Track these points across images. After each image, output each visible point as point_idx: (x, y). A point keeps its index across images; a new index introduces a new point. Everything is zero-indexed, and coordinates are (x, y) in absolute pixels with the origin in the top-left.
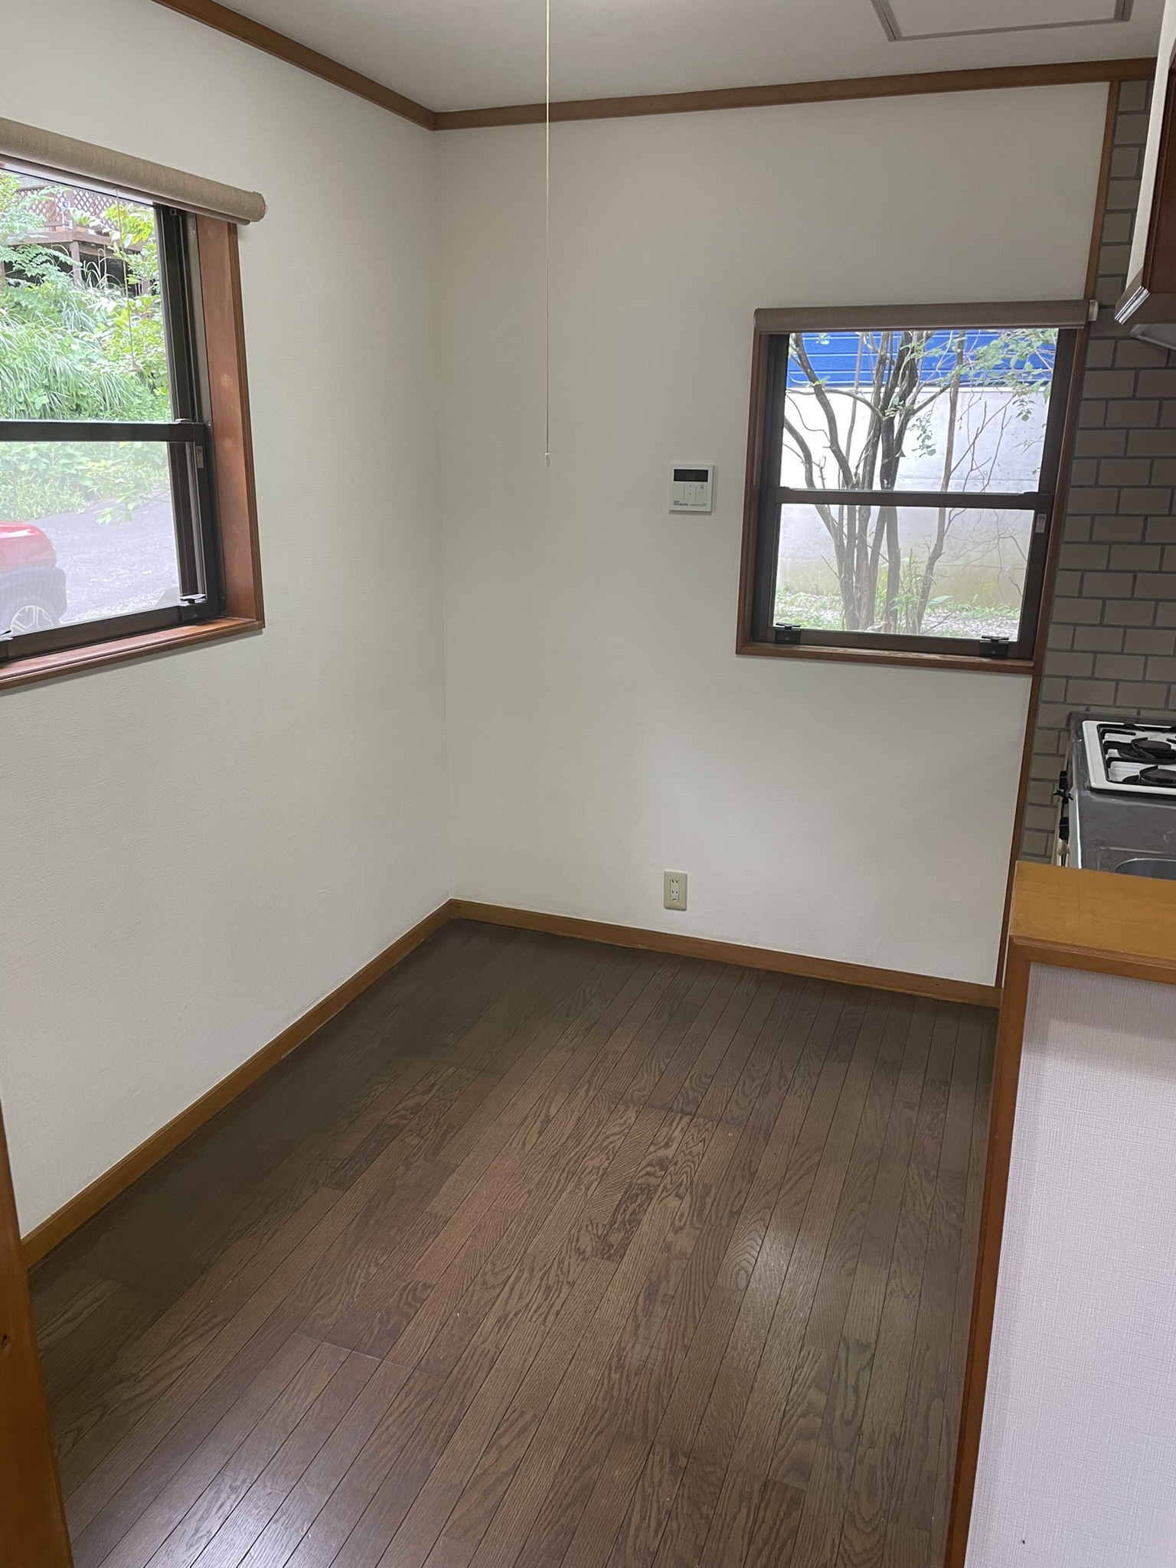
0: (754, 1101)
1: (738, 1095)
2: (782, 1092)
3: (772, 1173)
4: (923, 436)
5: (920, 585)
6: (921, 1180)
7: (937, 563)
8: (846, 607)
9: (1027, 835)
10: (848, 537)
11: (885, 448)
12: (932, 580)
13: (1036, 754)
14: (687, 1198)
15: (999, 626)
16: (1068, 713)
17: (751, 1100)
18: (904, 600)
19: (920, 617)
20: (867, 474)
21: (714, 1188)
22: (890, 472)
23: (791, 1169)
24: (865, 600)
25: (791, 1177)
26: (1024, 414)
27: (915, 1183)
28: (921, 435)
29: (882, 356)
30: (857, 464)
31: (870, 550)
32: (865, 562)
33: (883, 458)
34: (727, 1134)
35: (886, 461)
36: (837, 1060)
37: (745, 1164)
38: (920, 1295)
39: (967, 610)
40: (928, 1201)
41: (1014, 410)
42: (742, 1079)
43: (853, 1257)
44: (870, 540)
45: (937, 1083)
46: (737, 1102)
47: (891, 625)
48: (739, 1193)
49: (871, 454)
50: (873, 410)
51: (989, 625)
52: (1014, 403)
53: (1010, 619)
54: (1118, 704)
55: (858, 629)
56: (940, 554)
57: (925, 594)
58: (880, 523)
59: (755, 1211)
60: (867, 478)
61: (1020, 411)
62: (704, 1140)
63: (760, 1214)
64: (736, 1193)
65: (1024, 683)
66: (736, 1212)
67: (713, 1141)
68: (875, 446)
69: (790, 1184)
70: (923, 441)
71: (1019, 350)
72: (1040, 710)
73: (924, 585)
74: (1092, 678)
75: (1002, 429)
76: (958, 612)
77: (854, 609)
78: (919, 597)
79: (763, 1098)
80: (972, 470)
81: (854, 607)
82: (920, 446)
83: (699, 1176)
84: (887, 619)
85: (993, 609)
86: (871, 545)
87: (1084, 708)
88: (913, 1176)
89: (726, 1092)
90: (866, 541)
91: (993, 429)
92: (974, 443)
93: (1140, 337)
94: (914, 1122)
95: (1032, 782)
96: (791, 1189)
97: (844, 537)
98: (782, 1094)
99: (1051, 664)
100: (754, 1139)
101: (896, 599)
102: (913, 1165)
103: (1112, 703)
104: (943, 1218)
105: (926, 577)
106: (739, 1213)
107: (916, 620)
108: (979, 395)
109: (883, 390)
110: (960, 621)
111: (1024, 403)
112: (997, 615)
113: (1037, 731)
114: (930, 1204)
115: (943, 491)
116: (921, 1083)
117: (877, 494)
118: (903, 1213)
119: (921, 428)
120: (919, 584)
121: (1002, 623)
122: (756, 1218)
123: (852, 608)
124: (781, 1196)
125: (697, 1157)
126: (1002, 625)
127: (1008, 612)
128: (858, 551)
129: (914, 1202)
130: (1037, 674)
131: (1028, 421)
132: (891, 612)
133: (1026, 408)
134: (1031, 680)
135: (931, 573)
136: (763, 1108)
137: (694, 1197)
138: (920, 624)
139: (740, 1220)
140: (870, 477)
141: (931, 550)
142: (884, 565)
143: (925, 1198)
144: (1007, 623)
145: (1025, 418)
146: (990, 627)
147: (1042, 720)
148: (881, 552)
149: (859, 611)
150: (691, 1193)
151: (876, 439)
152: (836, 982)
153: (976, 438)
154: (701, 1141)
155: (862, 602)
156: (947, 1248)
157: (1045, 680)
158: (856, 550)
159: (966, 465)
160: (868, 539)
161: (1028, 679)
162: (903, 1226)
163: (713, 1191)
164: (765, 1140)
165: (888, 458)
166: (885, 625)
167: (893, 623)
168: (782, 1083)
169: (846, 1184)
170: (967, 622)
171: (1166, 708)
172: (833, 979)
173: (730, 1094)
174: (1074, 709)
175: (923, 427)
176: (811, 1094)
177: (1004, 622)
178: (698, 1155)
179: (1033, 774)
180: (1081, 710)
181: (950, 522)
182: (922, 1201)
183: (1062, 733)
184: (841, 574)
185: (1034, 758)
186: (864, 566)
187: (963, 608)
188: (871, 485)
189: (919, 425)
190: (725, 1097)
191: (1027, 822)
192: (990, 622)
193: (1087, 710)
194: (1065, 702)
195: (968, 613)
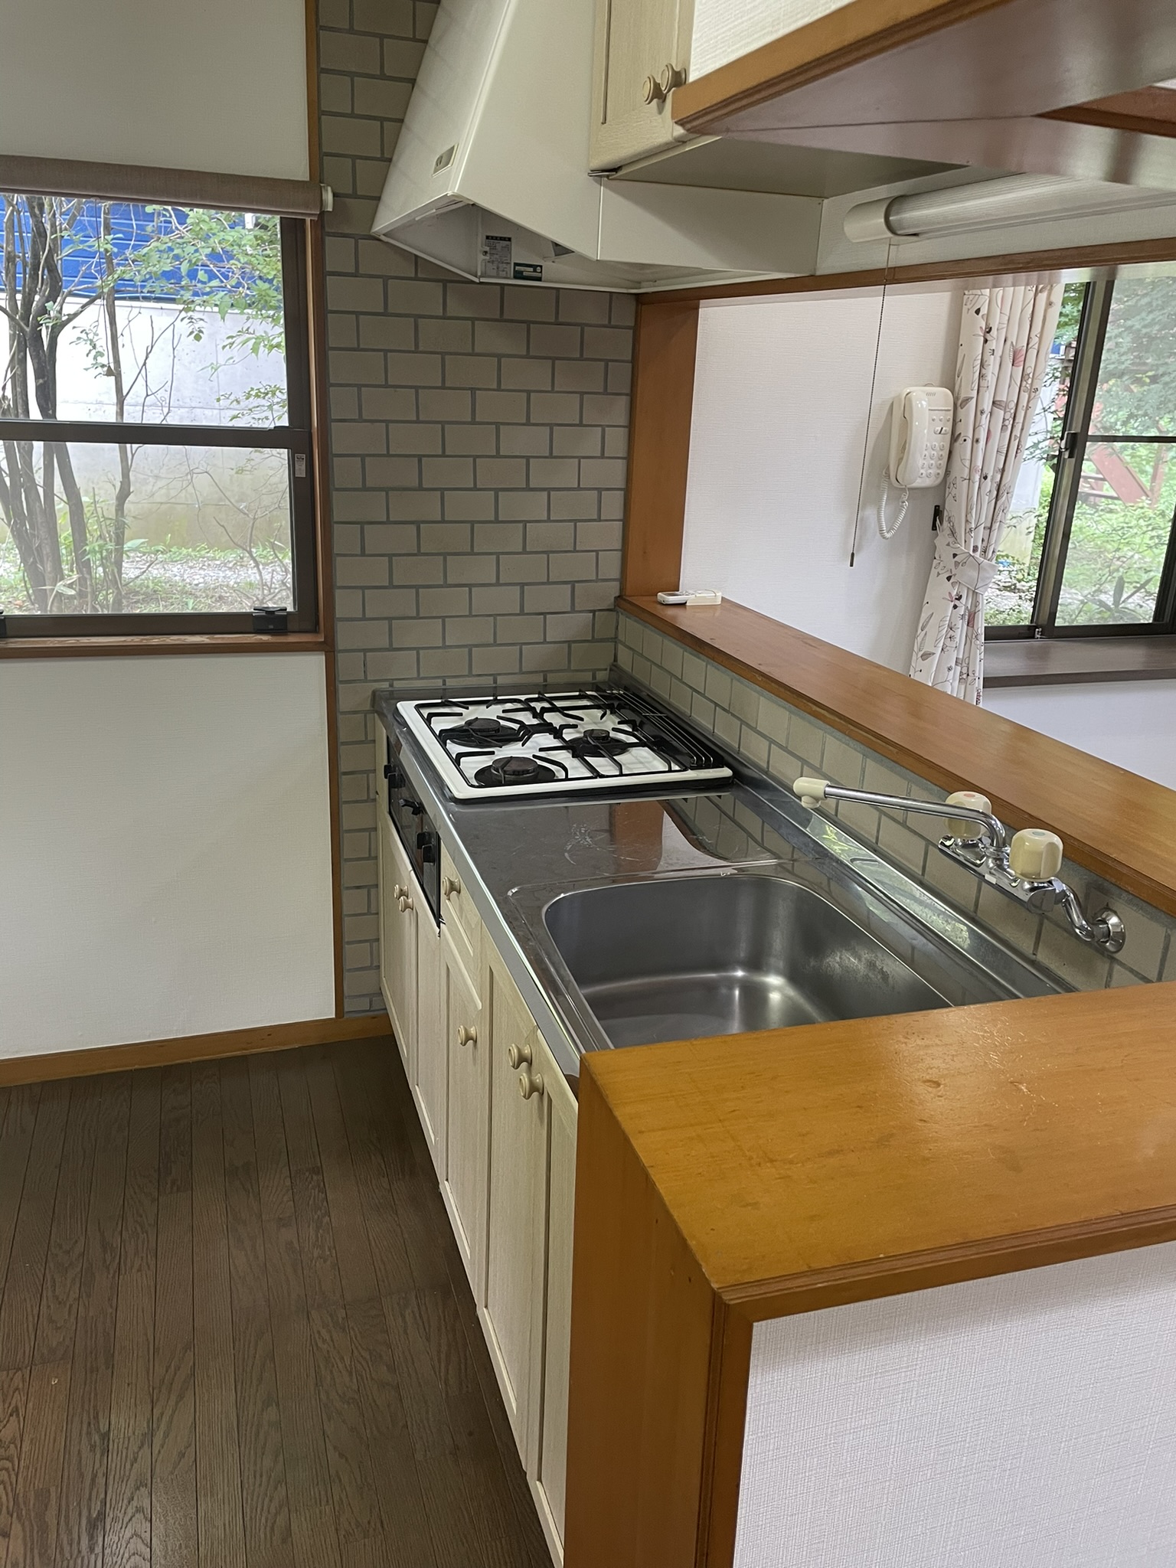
0: (75, 1307)
1: (49, 1307)
2: (112, 1272)
3: (132, 1422)
4: (93, 353)
5: (112, 529)
6: (329, 1332)
7: (126, 506)
8: (24, 560)
9: (347, 838)
10: (10, 475)
11: (36, 367)
12: (125, 523)
13: (344, 743)
14: (16, 1529)
15: (201, 568)
16: (370, 692)
17: (71, 1306)
18: (97, 549)
19: (119, 564)
20: (19, 397)
21: (53, 1490)
22: (47, 396)
23: (158, 1399)
24: (46, 550)
25: (162, 1414)
26: (196, 333)
27: (324, 1341)
28: (90, 351)
29: (9, 253)
30: (3, 385)
31: (41, 491)
32: (38, 504)
33: (37, 378)
34: (49, 1382)
35: (41, 381)
36: (175, 1188)
37: (89, 1424)
38: (382, 1523)
39: (162, 553)
40: (348, 1363)
41: (183, 327)
42: (48, 1276)
43: (281, 1507)
44: (39, 478)
45: (307, 1174)
46: (51, 1321)
47: (86, 579)
48: (93, 1480)
49: (19, 372)
50: (11, 318)
51: (191, 568)
52: (182, 320)
53: (211, 560)
54: (422, 675)
55: (45, 585)
56: (129, 494)
57: (120, 540)
58: (47, 457)
59: (125, 1501)
60: (20, 401)
61: (190, 330)
62: (17, 1409)
63: (135, 1503)
64: (88, 1482)
65: (315, 663)
66: (97, 1518)
67: (30, 1405)
68: (23, 361)
69: (163, 1426)
70: (95, 358)
71: (187, 257)
72: (340, 692)
73: (116, 529)
74: (391, 649)
75: (174, 349)
76: (153, 556)
77: (34, 562)
78: (113, 544)
79: (89, 1296)
80: (147, 395)
81: (34, 558)
82: (94, 364)
83: (25, 1480)
84: (79, 571)
85: (190, 550)
86: (42, 484)
87: (388, 683)
88: (319, 1332)
89: (29, 1310)
90: (34, 479)
91: (163, 347)
92: (145, 364)
93: (383, 238)
94: (297, 1246)
95: (344, 777)
96: (166, 1435)
97: (4, 475)
98: (114, 1277)
99: (344, 638)
100: (92, 1372)
101: (87, 548)
102: (313, 1312)
103: (415, 676)
104: (372, 1379)
105: (117, 520)
106: (102, 1515)
107: (116, 570)
108: (138, 310)
109: (19, 297)
110: (158, 566)
111: (193, 320)
112: (196, 556)
113: (340, 717)
114: (350, 1365)
115: (120, 421)
116: (288, 1183)
117: (36, 425)
118: (323, 1397)
119: (89, 342)
120: (110, 529)
121: (204, 565)
122: (130, 1512)
123: (32, 560)
124: (155, 1452)
125: (12, 1446)
126: (204, 567)
127: (208, 552)
128: (24, 491)
129: (331, 1372)
130: (328, 648)
131: (201, 341)
132: (82, 562)
133: (197, 326)
134: (324, 657)
135: (123, 516)
136: (91, 1314)
137: (27, 1523)
138: (120, 573)
139: (108, 1528)
140: (23, 401)
141: (118, 490)
142: (61, 507)
143: (342, 1359)
144: (209, 565)
145: (198, 338)
146: (192, 571)
147: (345, 703)
148: (55, 492)
149: (42, 564)
150: (19, 1518)
151: (22, 354)
152: (141, 1069)
153: (147, 358)
154: (11, 1415)
155: (45, 552)
156: (390, 1426)
157: (340, 657)
158: (22, 490)
159: (139, 388)
160: (36, 477)
161: (320, 657)
162: (329, 1420)
163: (53, 1495)
164: (107, 1368)
165: (43, 378)
166: (79, 578)
167: (88, 576)
168: (108, 1258)
169: (239, 1387)
170: (166, 566)
171: (470, 675)
172: (136, 1067)
173: (36, 1312)
174: (376, 686)
175: (91, 341)
176: (154, 1259)
177: (206, 564)
178: (13, 1442)
179: (343, 767)
180: (383, 687)
181: (133, 455)
182: (340, 1365)
183: (368, 716)
184: (9, 522)
185: (342, 749)
186: (38, 510)
187: (158, 551)
188: (27, 412)
189: (86, 338)
190: (30, 1318)
191: (346, 824)
192: (191, 564)
193: (391, 685)
194: (366, 680)
195: (165, 556)
